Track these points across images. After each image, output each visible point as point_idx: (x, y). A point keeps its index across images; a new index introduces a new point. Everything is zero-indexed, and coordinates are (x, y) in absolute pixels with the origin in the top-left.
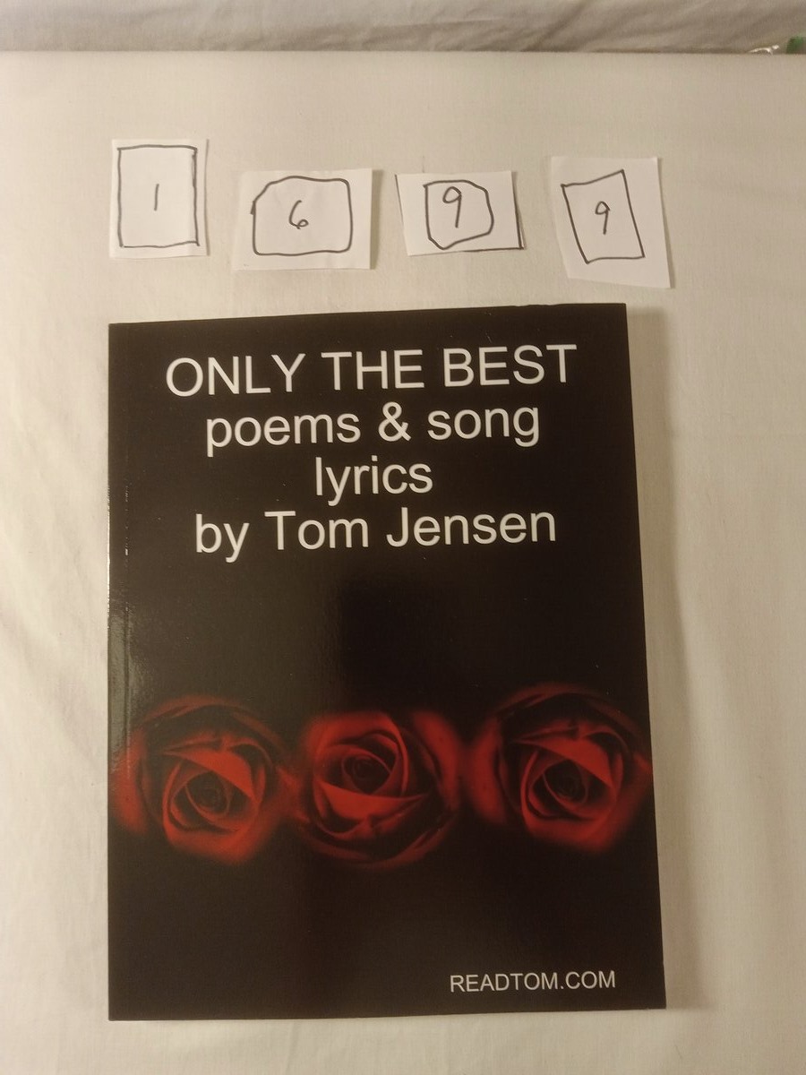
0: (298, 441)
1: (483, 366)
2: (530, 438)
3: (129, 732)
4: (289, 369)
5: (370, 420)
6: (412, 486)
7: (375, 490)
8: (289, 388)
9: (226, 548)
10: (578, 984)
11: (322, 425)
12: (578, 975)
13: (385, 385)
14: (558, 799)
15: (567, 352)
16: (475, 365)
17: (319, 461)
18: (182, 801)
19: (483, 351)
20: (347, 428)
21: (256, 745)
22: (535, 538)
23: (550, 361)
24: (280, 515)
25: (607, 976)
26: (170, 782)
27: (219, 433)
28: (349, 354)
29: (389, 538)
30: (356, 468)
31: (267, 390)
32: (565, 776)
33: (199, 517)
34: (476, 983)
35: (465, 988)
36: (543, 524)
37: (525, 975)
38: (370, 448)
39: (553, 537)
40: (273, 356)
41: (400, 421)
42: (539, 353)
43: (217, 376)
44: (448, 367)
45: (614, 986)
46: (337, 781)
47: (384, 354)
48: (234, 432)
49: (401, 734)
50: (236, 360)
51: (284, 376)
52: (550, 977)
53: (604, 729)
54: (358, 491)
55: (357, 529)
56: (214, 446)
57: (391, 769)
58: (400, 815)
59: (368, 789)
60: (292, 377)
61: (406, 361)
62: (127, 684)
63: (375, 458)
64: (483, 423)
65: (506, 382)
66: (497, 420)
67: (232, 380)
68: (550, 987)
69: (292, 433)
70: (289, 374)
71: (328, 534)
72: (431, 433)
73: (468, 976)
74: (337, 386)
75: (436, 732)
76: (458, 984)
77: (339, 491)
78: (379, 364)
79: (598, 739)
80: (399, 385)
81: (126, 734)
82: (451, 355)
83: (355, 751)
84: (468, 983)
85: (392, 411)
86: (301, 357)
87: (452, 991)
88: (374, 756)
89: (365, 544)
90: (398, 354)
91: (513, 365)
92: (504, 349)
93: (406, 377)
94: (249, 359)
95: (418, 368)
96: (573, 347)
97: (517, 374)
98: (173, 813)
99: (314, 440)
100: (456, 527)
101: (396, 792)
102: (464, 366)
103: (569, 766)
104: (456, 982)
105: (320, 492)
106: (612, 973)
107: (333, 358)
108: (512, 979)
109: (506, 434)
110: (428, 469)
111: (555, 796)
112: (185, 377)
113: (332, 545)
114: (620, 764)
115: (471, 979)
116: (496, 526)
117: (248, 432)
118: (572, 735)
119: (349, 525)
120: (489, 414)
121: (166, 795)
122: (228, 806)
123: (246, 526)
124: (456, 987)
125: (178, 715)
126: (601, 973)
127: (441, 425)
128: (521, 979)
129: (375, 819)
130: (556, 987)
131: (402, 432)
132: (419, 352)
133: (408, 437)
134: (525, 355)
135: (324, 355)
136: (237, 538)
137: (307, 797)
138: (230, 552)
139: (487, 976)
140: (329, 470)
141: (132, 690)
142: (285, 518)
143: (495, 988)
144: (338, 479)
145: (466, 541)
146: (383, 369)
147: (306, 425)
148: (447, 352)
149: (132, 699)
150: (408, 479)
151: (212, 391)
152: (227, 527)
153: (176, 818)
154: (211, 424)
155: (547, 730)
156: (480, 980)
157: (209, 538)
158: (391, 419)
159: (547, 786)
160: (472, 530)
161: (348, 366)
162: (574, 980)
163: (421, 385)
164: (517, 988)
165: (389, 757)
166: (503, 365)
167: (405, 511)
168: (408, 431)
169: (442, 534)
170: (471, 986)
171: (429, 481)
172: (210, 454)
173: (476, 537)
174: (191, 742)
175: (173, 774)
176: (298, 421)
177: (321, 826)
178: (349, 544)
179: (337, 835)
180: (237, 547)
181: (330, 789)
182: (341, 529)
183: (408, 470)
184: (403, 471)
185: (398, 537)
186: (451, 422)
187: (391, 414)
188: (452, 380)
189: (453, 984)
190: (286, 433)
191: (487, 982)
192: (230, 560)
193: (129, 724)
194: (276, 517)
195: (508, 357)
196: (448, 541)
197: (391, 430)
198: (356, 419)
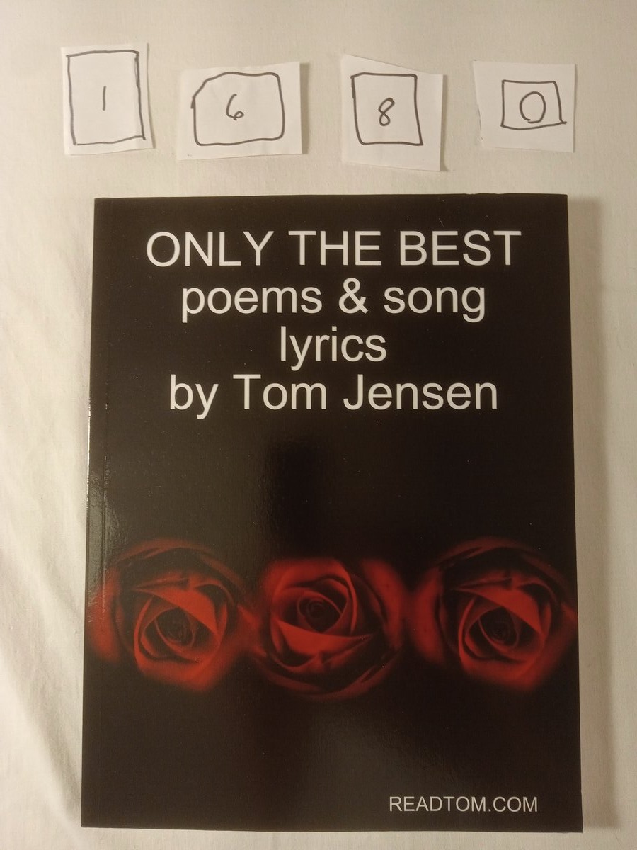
0: (265, 310)
1: (436, 247)
2: (476, 315)
3: (105, 569)
4: (258, 246)
5: (331, 293)
6: (368, 356)
7: (334, 358)
8: (258, 262)
9: (197, 407)
10: (505, 808)
11: (287, 297)
12: (504, 800)
13: (346, 262)
14: (492, 643)
15: (512, 237)
16: (428, 246)
17: (283, 329)
18: (151, 633)
19: (436, 234)
20: (310, 300)
21: (220, 585)
22: (478, 406)
23: (496, 245)
24: (247, 378)
25: (530, 802)
26: (141, 615)
27: (193, 301)
28: (313, 233)
29: (346, 401)
30: (318, 337)
31: (238, 263)
32: (499, 622)
33: (173, 377)
34: (413, 804)
35: (402, 808)
36: (486, 393)
37: (456, 798)
38: (331, 319)
39: (494, 406)
40: (244, 233)
41: (358, 295)
42: (487, 238)
43: (193, 248)
44: (404, 247)
45: (536, 810)
46: (292, 620)
47: (345, 234)
48: (206, 301)
49: (352, 580)
50: (210, 235)
51: (254, 251)
52: (479, 801)
53: (535, 580)
54: (318, 358)
55: (316, 393)
56: (188, 313)
57: (342, 610)
58: (349, 652)
59: (320, 628)
60: (262, 251)
61: (365, 241)
62: (104, 525)
63: (334, 329)
64: (434, 299)
65: (456, 263)
66: (447, 298)
67: (207, 254)
68: (479, 810)
69: (259, 303)
70: (258, 249)
71: (289, 396)
72: (387, 308)
73: (405, 798)
74: (302, 262)
75: (383, 578)
76: (397, 804)
77: (301, 357)
78: (341, 242)
79: (529, 589)
80: (358, 262)
81: (102, 571)
82: (406, 236)
83: (309, 593)
84: (405, 804)
85: (352, 286)
86: (270, 234)
87: (391, 810)
88: (326, 599)
89: (324, 406)
90: (358, 234)
91: (463, 248)
92: (455, 233)
93: (365, 255)
94: (222, 235)
95: (376, 248)
96: (518, 233)
97: (466, 257)
98: (143, 643)
99: (279, 310)
100: (407, 394)
101: (346, 632)
102: (418, 247)
103: (502, 612)
104: (395, 802)
105: (283, 358)
106: (535, 799)
107: (299, 236)
108: (445, 802)
109: (455, 310)
110: (382, 340)
111: (488, 639)
112: (163, 249)
113: (294, 406)
114: (548, 612)
115: (408, 801)
116: (444, 394)
117: (219, 301)
118: (506, 585)
119: (309, 389)
120: (440, 292)
121: (137, 627)
122: (193, 639)
123: (215, 387)
124: (394, 807)
125: (149, 555)
126: (525, 799)
127: (396, 301)
128: (453, 802)
129: (325, 655)
130: (484, 810)
131: (360, 305)
132: (378, 233)
133: (365, 310)
134: (475, 239)
135: (291, 233)
136: (207, 397)
137: (265, 632)
138: (201, 410)
139: (422, 798)
140: (293, 338)
141: (109, 534)
142: (252, 381)
143: (429, 809)
144: (301, 348)
145: (415, 406)
146: (344, 247)
147: (272, 297)
148: (403, 234)
149: (109, 540)
150: (364, 348)
151: (187, 263)
152: (199, 387)
153: (145, 647)
154: (186, 293)
155: (484, 580)
156: (416, 801)
157: (182, 397)
158: (350, 293)
159: (482, 630)
160: (422, 397)
161: (313, 244)
162: (500, 804)
163: (378, 263)
164: (449, 810)
165: (340, 599)
166: (454, 247)
167: (360, 377)
168: (365, 305)
169: (394, 399)
170: (408, 807)
171: (383, 351)
172: (185, 320)
173: (425, 404)
174: (160, 581)
175: (145, 609)
176: (265, 292)
177: (276, 660)
178: (309, 406)
179: (291, 669)
180: (207, 406)
181: (285, 627)
182: (302, 393)
183: (364, 341)
184: (360, 341)
185: (353, 402)
186: (405, 298)
187: (351, 290)
188: (407, 259)
189: (391, 804)
190: (255, 303)
191: (422, 803)
192: (200, 417)
193: (105, 563)
194: (244, 380)
195: (458, 240)
196: (399, 406)
197: (349, 303)
198: (318, 292)
